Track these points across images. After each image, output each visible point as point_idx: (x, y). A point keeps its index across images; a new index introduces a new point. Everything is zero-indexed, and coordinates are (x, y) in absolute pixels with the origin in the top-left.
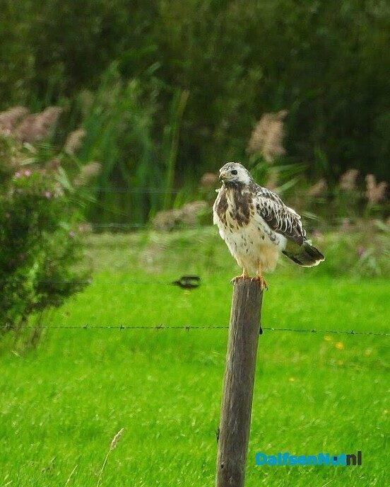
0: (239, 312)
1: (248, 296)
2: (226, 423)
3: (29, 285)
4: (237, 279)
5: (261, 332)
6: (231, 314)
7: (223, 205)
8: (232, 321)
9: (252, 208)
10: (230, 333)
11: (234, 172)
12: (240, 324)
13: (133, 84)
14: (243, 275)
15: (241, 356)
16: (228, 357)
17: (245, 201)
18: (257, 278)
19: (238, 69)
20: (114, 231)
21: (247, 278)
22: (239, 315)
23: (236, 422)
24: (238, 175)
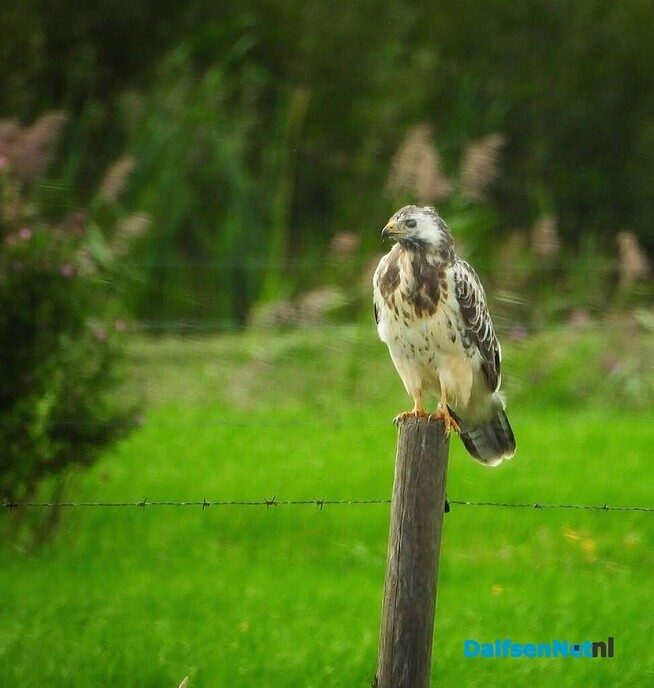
0: (409, 474)
1: (423, 445)
2: (388, 666)
3: (38, 429)
4: (405, 418)
5: (447, 509)
6: (396, 477)
7: (392, 279)
8: (396, 490)
9: (445, 286)
10: (393, 511)
11: (411, 224)
12: (410, 496)
13: (214, 78)
14: (414, 410)
15: (413, 552)
16: (391, 554)
17: (433, 274)
18: (439, 416)
19: (395, 48)
20: (185, 333)
21: (422, 415)
22: (408, 480)
23: (406, 666)
24: (419, 227)
